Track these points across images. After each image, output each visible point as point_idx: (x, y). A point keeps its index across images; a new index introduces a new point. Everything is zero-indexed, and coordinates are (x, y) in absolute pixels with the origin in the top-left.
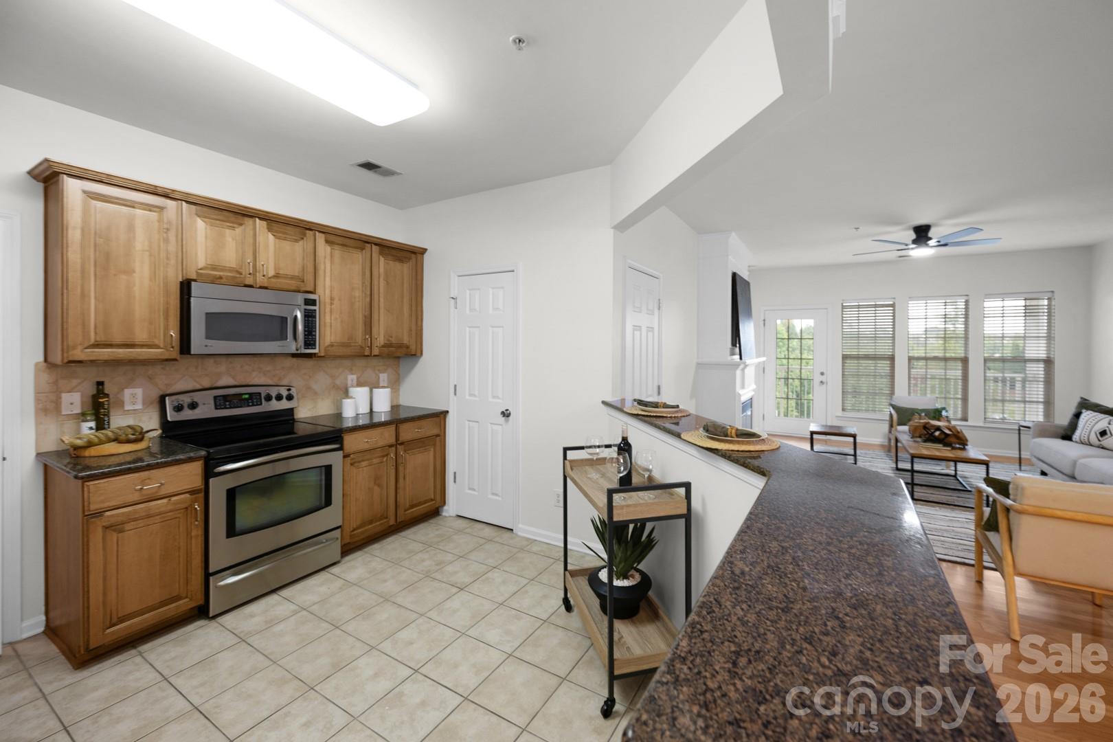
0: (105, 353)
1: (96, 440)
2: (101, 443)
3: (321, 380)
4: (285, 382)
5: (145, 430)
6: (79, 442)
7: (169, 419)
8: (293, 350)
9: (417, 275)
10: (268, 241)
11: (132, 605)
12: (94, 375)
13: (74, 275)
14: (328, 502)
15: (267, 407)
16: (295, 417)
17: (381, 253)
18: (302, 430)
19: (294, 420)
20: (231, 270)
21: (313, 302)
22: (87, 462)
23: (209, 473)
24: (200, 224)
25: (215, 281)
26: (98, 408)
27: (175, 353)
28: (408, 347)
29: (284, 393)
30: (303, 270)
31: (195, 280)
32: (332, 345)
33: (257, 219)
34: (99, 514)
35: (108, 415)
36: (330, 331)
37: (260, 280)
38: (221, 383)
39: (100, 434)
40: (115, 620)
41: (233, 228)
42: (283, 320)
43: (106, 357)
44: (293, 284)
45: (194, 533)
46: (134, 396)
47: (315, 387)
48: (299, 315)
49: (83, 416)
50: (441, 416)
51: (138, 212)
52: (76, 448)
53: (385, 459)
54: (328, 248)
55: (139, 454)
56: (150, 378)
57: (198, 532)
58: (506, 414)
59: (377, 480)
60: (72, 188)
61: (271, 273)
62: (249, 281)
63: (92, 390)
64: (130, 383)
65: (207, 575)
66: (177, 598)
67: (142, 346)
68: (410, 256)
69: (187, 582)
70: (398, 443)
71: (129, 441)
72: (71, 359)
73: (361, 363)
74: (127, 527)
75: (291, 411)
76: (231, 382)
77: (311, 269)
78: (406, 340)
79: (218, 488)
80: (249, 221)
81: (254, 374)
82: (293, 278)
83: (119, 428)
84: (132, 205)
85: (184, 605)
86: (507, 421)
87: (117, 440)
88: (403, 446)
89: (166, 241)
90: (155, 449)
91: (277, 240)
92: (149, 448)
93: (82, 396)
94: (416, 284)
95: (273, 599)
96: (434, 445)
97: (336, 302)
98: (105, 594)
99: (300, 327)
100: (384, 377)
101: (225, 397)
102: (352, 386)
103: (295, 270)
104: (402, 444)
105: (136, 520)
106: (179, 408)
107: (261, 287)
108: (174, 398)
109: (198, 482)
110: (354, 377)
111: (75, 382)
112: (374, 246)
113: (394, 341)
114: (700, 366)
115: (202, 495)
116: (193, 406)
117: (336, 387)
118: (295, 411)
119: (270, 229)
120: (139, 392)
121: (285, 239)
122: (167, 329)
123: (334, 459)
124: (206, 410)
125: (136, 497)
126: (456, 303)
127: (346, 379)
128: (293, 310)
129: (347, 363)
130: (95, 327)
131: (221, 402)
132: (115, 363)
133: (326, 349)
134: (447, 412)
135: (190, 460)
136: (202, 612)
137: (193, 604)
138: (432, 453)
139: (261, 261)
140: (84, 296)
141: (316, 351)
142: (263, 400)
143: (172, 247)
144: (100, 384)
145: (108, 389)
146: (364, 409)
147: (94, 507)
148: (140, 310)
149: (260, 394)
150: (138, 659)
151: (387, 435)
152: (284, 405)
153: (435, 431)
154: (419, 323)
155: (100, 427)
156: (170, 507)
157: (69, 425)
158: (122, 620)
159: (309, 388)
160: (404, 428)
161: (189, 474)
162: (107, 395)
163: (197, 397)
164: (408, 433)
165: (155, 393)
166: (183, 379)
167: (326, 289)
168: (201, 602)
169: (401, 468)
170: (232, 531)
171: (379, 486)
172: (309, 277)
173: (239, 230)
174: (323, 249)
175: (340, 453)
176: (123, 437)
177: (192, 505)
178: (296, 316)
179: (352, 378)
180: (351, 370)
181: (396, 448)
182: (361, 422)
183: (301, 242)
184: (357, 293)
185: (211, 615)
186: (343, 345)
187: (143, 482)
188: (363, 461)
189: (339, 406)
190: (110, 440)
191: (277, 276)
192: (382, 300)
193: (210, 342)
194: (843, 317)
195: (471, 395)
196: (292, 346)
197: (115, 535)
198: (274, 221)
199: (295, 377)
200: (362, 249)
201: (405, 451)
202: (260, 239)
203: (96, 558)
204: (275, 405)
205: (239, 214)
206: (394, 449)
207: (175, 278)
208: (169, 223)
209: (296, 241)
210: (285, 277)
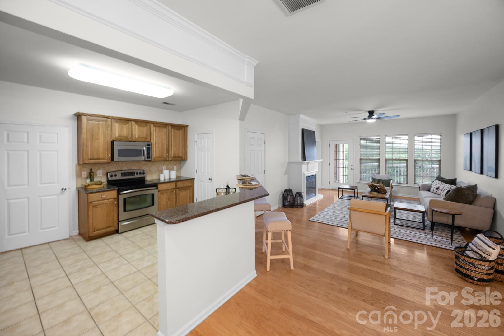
0: (92, 161)
1: (90, 184)
2: (91, 185)
3: (154, 168)
4: (142, 169)
5: (103, 182)
6: (86, 185)
7: (109, 179)
8: (143, 159)
9: (185, 134)
10: (136, 128)
11: (99, 227)
12: (90, 167)
13: (85, 141)
14: (153, 204)
15: (136, 176)
16: (146, 179)
17: (172, 128)
18: (147, 183)
19: (145, 180)
20: (125, 137)
21: (149, 145)
22: (88, 190)
23: (118, 194)
24: (116, 125)
25: (120, 140)
26: (91, 176)
27: (110, 161)
28: (182, 158)
29: (142, 172)
30: (147, 135)
31: (115, 141)
32: (156, 157)
33: (133, 122)
34: (91, 202)
35: (93, 177)
36: (155, 153)
37: (133, 139)
38: (124, 169)
39: (92, 183)
40: (95, 230)
41: (126, 125)
42: (141, 150)
43: (93, 162)
44: (143, 140)
45: (115, 210)
46: (100, 173)
47: (152, 170)
48: (145, 148)
49: (87, 178)
50: (193, 179)
51: (100, 123)
52: (86, 186)
53: (172, 193)
54: (154, 128)
55: (101, 188)
56: (104, 168)
57: (116, 210)
58: (211, 179)
59: (169, 199)
60: (84, 119)
61: (137, 137)
62: (130, 140)
63: (89, 171)
64: (99, 169)
65: (118, 222)
66: (110, 227)
67: (101, 159)
68: (183, 128)
69: (113, 223)
70: (176, 188)
71: (98, 185)
72: (84, 163)
73: (167, 163)
74: (98, 206)
75: (144, 178)
76: (126, 169)
77: (149, 134)
78: (181, 155)
79: (121, 198)
80: (130, 123)
81: (133, 166)
82: (143, 138)
83: (96, 181)
84: (98, 121)
85: (112, 229)
86: (211, 181)
87: (95, 184)
88: (178, 189)
89: (107, 130)
90: (105, 187)
91: (139, 127)
92: (103, 187)
93: (87, 173)
94: (185, 137)
95: (137, 230)
96: (190, 189)
97: (157, 144)
98: (93, 223)
99: (145, 152)
100: (175, 167)
101: (124, 173)
102: (164, 170)
103: (144, 135)
104: (178, 188)
105: (100, 205)
106: (111, 176)
107: (134, 141)
108: (110, 173)
109: (115, 196)
110: (165, 167)
111: (85, 169)
112: (170, 126)
113: (177, 156)
114: (289, 163)
115: (117, 200)
116: (115, 176)
117: (159, 170)
118: (146, 178)
119: (136, 124)
120: (101, 171)
121: (141, 126)
122: (108, 154)
123: (155, 192)
124: (119, 177)
125: (100, 199)
126: (197, 143)
127: (162, 167)
128: (143, 147)
129: (163, 163)
130: (90, 155)
131: (123, 174)
132: (95, 164)
133: (154, 159)
134: (194, 179)
135: (113, 190)
136: (117, 232)
137: (115, 229)
138: (189, 191)
139: (134, 134)
140: (87, 146)
141: (151, 159)
142: (135, 174)
143: (109, 132)
144: (91, 169)
145: (93, 170)
146: (167, 177)
147: (90, 200)
148: (101, 149)
149: (134, 172)
150: (101, 241)
151: (173, 186)
152: (142, 176)
153: (190, 184)
154: (186, 149)
155: (91, 180)
156: (108, 202)
157: (84, 180)
158: (97, 230)
159: (150, 171)
160: (178, 183)
161: (114, 194)
162: (93, 172)
163: (116, 173)
164: (180, 185)
165: (105, 172)
166: (112, 168)
167: (154, 141)
168: (117, 228)
169: (178, 196)
170: (125, 210)
171: (170, 201)
172: (148, 137)
173: (127, 125)
174: (153, 128)
175: (157, 190)
176: (97, 184)
177: (114, 202)
178: (144, 150)
179: (164, 167)
180: (164, 165)
181: (176, 190)
182: (166, 181)
183: (146, 127)
184: (164, 141)
185: (120, 232)
186: (159, 157)
187: (102, 195)
188: (165, 193)
189: (159, 176)
190: (93, 184)
191: (138, 138)
192: (172, 142)
193: (119, 158)
194: (360, 143)
195: (201, 173)
196: (142, 158)
197: (95, 208)
198: (137, 122)
199: (145, 167)
200: (166, 127)
201: (179, 191)
202: (134, 127)
203: (91, 214)
204: (139, 176)
205: (127, 121)
206: (175, 190)
207: (110, 140)
208: (108, 125)
209: (144, 127)
210: (141, 138)
